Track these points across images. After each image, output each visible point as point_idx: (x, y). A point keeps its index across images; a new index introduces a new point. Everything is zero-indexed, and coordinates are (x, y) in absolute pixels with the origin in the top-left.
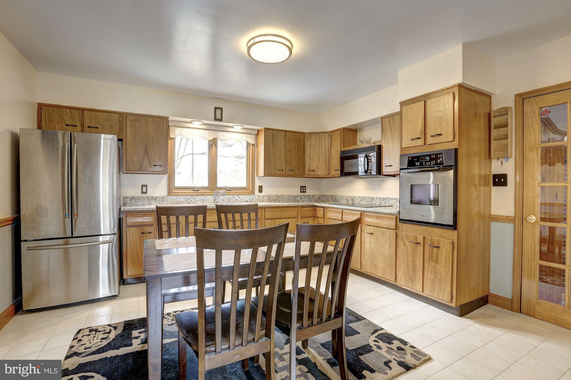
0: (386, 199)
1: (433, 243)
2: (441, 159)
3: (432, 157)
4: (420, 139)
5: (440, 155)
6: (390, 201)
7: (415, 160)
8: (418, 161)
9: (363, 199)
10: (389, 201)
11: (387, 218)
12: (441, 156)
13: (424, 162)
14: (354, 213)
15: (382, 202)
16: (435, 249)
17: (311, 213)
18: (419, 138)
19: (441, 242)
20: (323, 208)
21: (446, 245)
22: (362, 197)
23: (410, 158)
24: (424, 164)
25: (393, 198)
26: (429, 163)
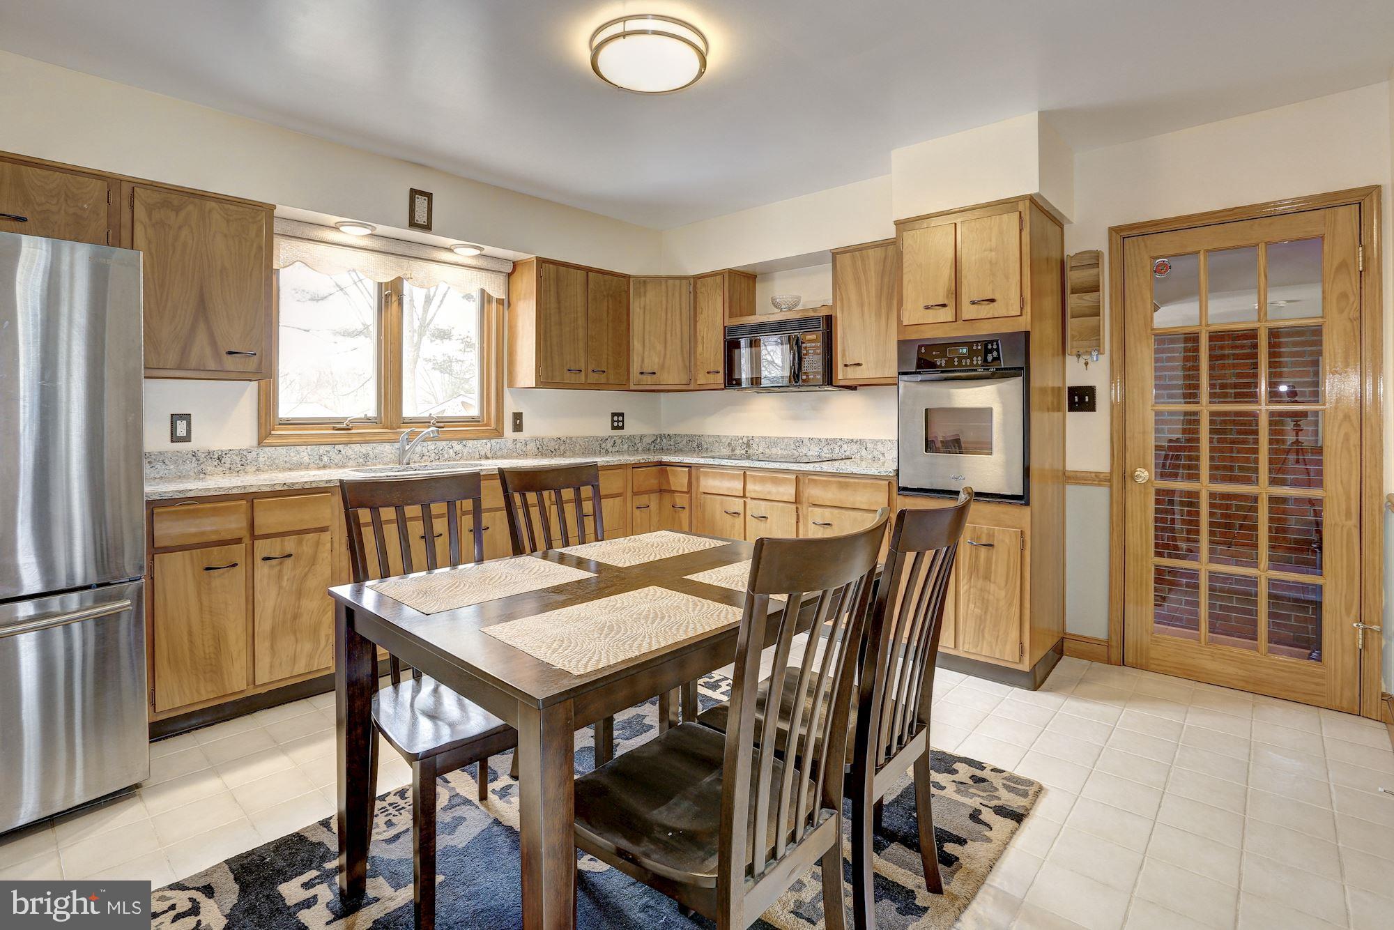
0: (835, 441)
1: (979, 538)
2: (995, 354)
3: (975, 348)
4: (947, 308)
5: (992, 345)
6: (845, 447)
7: (934, 353)
8: (943, 356)
9: (774, 442)
10: (841, 447)
11: (865, 486)
12: (995, 347)
13: (956, 359)
14: (776, 478)
15: (825, 449)
16: (983, 549)
17: (653, 483)
18: (944, 305)
19: (996, 534)
20: (687, 469)
21: (1007, 541)
22: (770, 438)
23: (923, 348)
24: (956, 363)
25: (852, 440)
26: (968, 361)
